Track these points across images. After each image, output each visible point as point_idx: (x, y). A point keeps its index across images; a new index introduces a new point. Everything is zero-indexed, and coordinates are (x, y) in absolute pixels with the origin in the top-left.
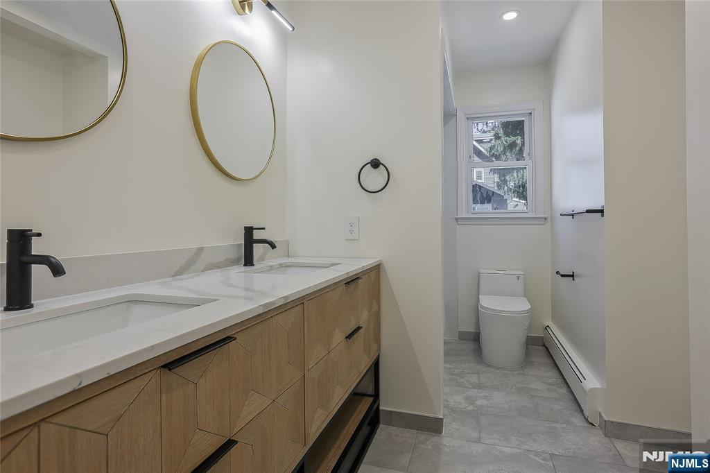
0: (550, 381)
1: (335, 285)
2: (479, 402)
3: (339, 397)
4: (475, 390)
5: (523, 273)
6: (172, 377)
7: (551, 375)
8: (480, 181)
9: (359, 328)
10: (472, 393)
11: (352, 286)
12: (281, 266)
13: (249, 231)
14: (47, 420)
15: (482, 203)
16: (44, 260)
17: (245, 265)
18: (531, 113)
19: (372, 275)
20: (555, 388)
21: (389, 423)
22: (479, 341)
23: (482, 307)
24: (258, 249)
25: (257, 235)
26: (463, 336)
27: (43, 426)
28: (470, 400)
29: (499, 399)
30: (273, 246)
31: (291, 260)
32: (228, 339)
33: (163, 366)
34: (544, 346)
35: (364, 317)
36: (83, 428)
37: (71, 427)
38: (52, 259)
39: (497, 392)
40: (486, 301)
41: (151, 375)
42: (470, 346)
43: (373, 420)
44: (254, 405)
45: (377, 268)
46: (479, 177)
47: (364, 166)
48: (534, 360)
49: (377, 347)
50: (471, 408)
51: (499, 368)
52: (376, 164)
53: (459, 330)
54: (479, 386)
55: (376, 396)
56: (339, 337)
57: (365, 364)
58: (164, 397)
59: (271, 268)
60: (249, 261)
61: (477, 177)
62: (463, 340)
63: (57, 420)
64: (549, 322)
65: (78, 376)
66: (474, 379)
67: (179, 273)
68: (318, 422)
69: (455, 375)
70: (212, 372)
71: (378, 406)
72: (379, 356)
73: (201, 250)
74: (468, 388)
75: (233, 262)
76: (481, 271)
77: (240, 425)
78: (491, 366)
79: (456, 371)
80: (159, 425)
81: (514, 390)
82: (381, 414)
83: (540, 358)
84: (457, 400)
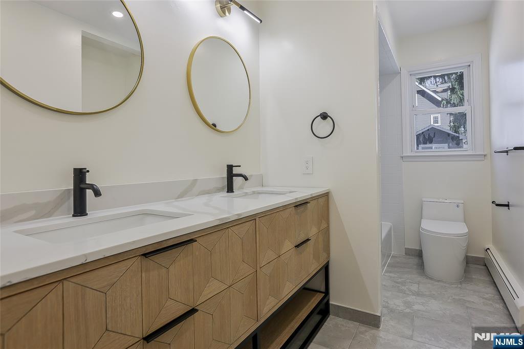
0: (487, 296)
1: (285, 207)
2: (416, 307)
3: (289, 290)
4: (414, 297)
5: (462, 202)
6: (148, 262)
7: (489, 291)
8: (436, 125)
9: (308, 240)
10: (411, 298)
11: (301, 209)
12: (254, 193)
13: (230, 168)
14: (68, 279)
15: (425, 143)
16: (92, 187)
17: (227, 192)
18: (469, 66)
19: (322, 201)
20: (491, 302)
21: (337, 315)
22: (422, 257)
23: (423, 229)
24: (237, 181)
25: (236, 171)
26: (409, 252)
27: (65, 282)
28: (408, 304)
29: (435, 306)
30: (246, 179)
31: (265, 189)
32: (192, 241)
33: (142, 255)
34: (486, 265)
35: (313, 232)
36: (90, 287)
37: (82, 285)
38: (95, 186)
39: (433, 301)
40: (426, 225)
41: (134, 259)
42: (414, 261)
43: (324, 311)
44: (214, 287)
45: (326, 195)
46: (436, 121)
47: (315, 118)
48: (474, 277)
49: (326, 255)
50: (408, 310)
51: (439, 281)
52: (324, 116)
53: (406, 247)
54: (418, 294)
55: (327, 292)
56: (288, 245)
57: (315, 267)
58: (144, 275)
59: (246, 194)
60: (230, 189)
61: (434, 121)
62: (409, 255)
63: (74, 280)
64: (490, 246)
65: (85, 255)
66: (414, 287)
67: (181, 196)
68: (269, 306)
69: (397, 283)
70: (180, 263)
71: (328, 301)
72: (328, 262)
73: (196, 180)
74: (408, 294)
75: (219, 190)
76: (424, 199)
77: (202, 300)
78: (431, 279)
79: (400, 280)
80: (140, 291)
81: (449, 301)
82: (331, 307)
83: (479, 275)
84: (397, 303)
